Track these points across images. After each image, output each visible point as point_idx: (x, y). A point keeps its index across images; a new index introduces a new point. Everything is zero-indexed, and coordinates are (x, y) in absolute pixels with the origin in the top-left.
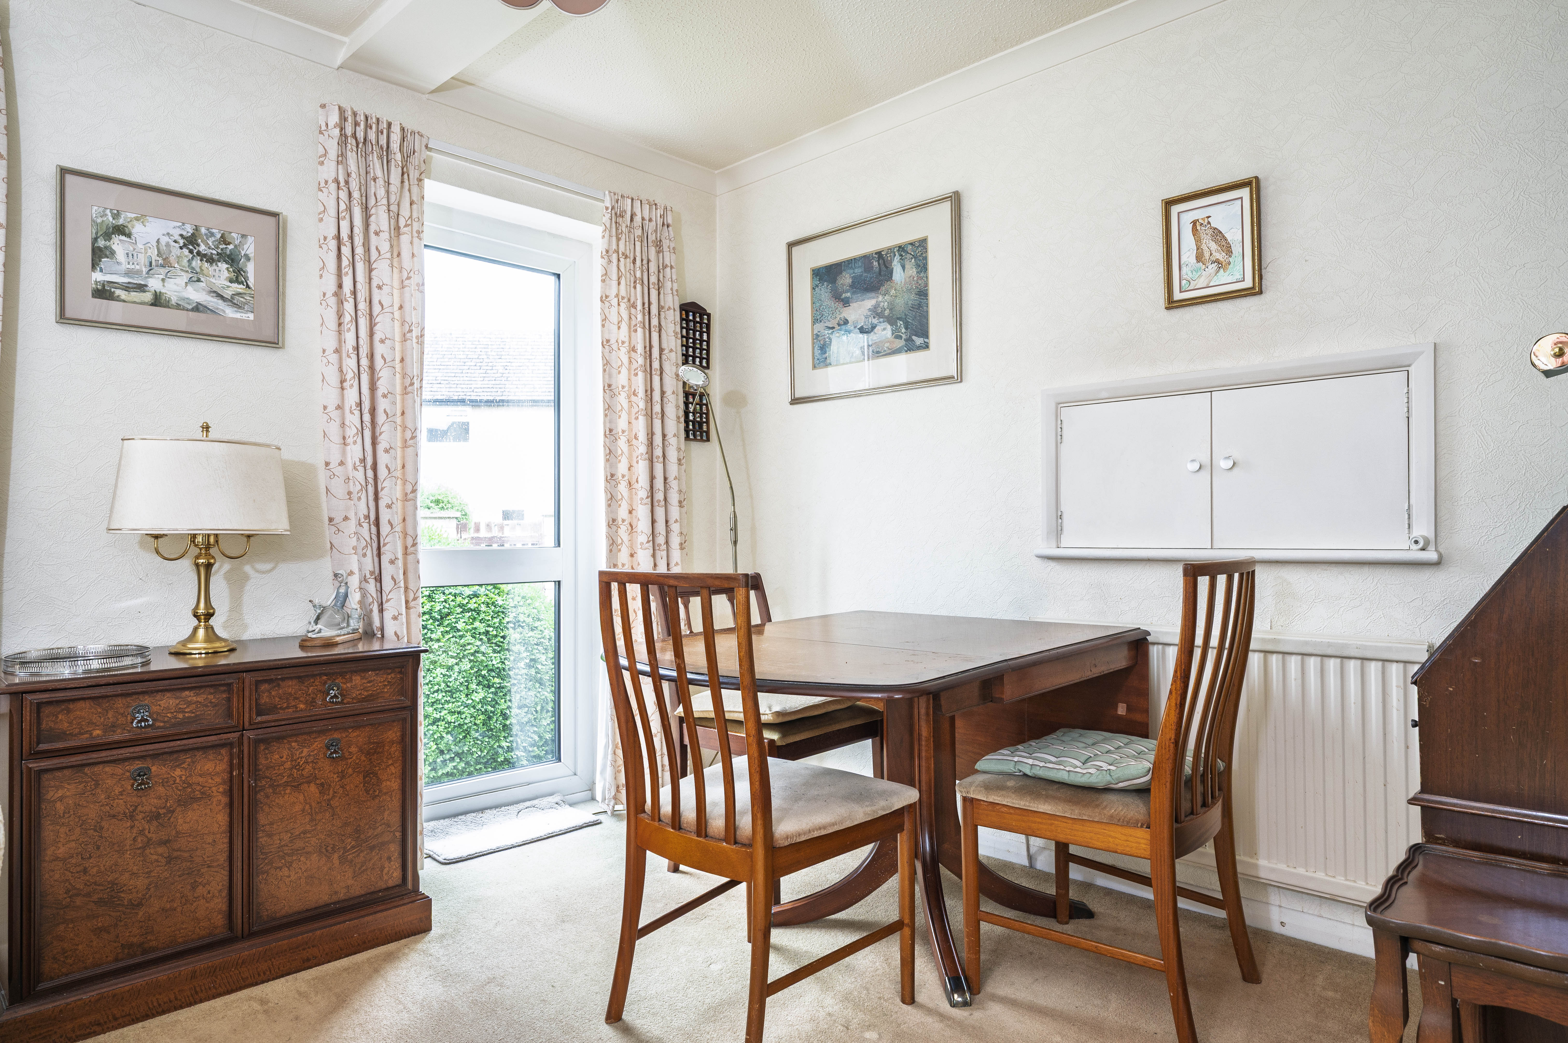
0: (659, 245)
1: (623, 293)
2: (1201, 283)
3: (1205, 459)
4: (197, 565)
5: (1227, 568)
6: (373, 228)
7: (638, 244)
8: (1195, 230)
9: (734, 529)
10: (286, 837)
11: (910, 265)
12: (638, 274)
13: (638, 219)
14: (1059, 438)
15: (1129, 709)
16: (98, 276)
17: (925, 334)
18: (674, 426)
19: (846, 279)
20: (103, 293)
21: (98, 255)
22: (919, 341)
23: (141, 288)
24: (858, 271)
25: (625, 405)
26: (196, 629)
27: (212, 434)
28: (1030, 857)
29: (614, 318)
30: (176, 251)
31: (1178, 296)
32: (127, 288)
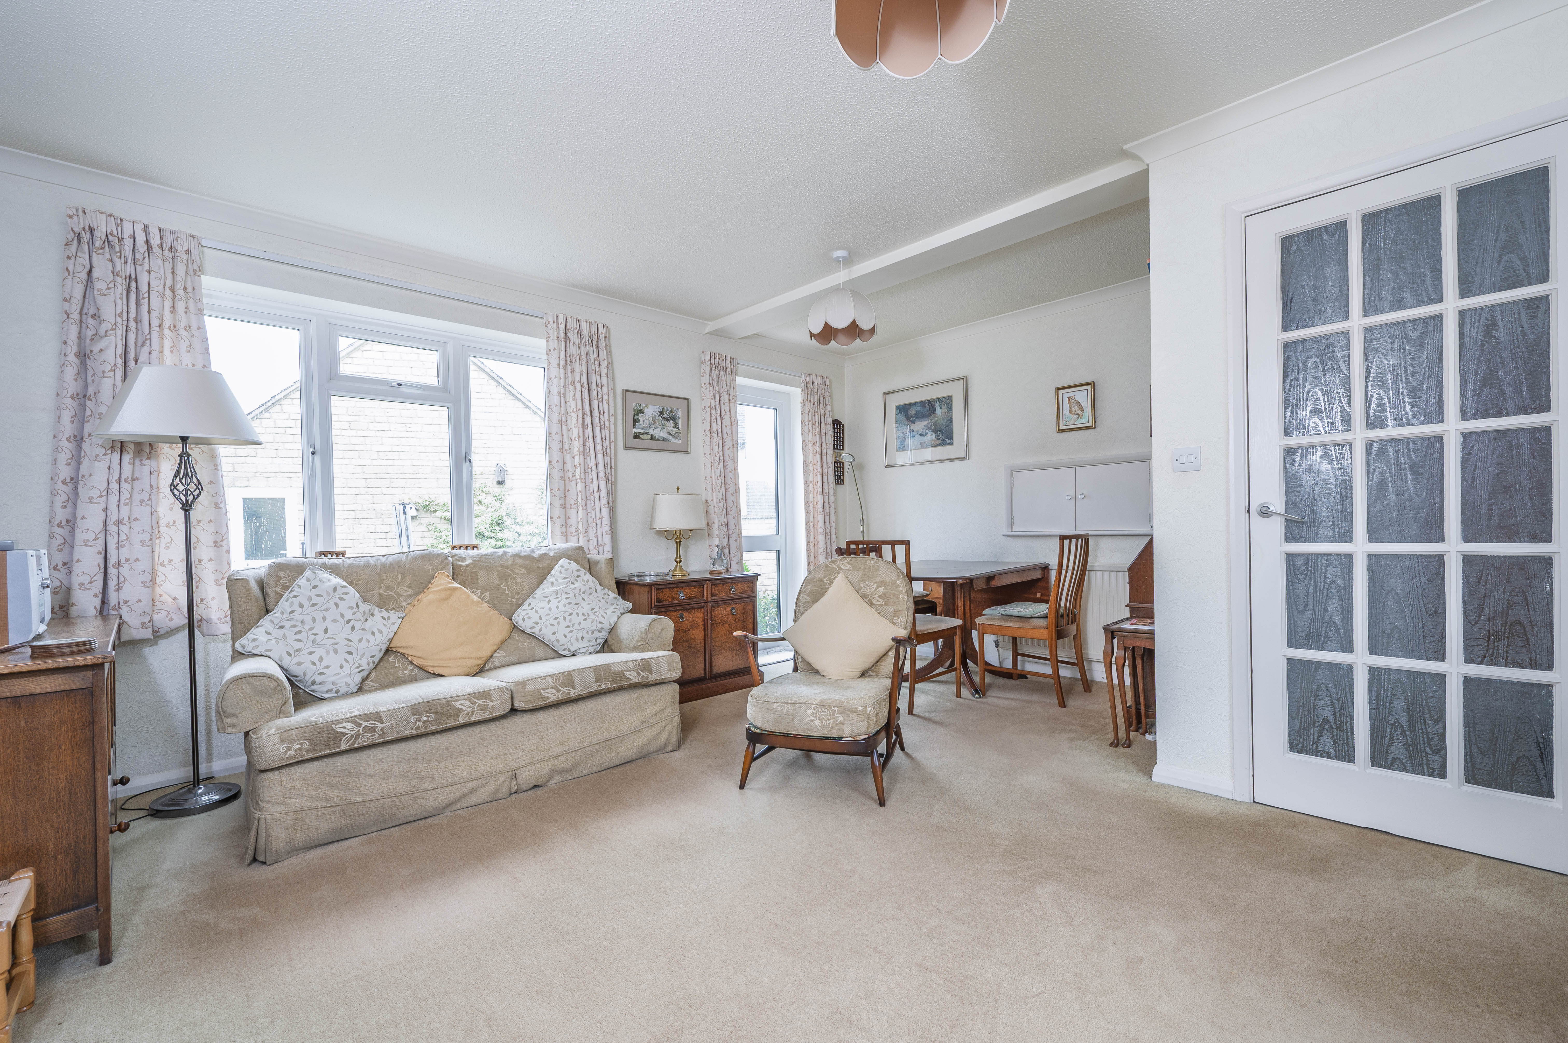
0: (823, 395)
1: (810, 419)
2: (1072, 423)
3: (1073, 494)
4: (676, 542)
5: (1076, 537)
6: (722, 402)
7: (816, 396)
8: (1069, 400)
9: (863, 525)
10: (720, 643)
11: (944, 407)
12: (816, 410)
13: (815, 384)
14: (1013, 485)
15: (1042, 595)
16: (635, 430)
17: (951, 438)
18: (832, 479)
19: (912, 411)
20: (636, 437)
21: (636, 421)
22: (948, 441)
23: (647, 433)
24: (919, 408)
25: (812, 470)
26: (676, 566)
27: (681, 491)
28: (1000, 662)
29: (807, 431)
30: (657, 418)
31: (1062, 427)
32: (643, 434)
